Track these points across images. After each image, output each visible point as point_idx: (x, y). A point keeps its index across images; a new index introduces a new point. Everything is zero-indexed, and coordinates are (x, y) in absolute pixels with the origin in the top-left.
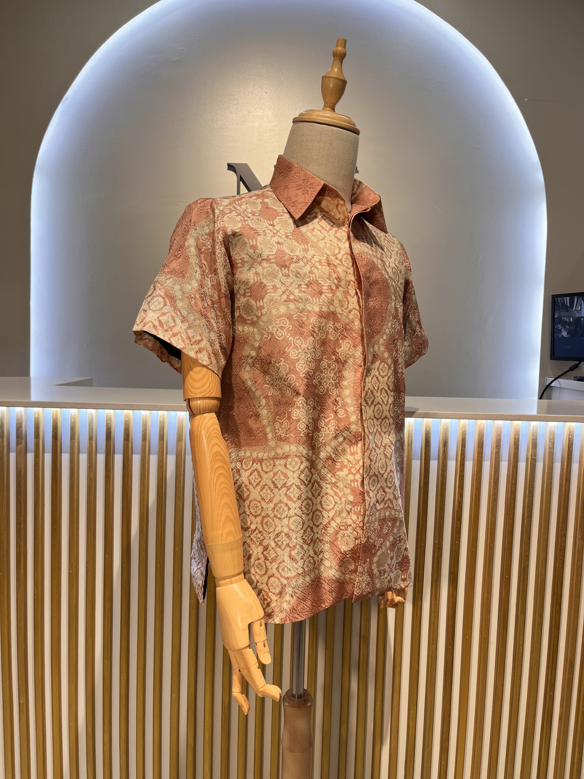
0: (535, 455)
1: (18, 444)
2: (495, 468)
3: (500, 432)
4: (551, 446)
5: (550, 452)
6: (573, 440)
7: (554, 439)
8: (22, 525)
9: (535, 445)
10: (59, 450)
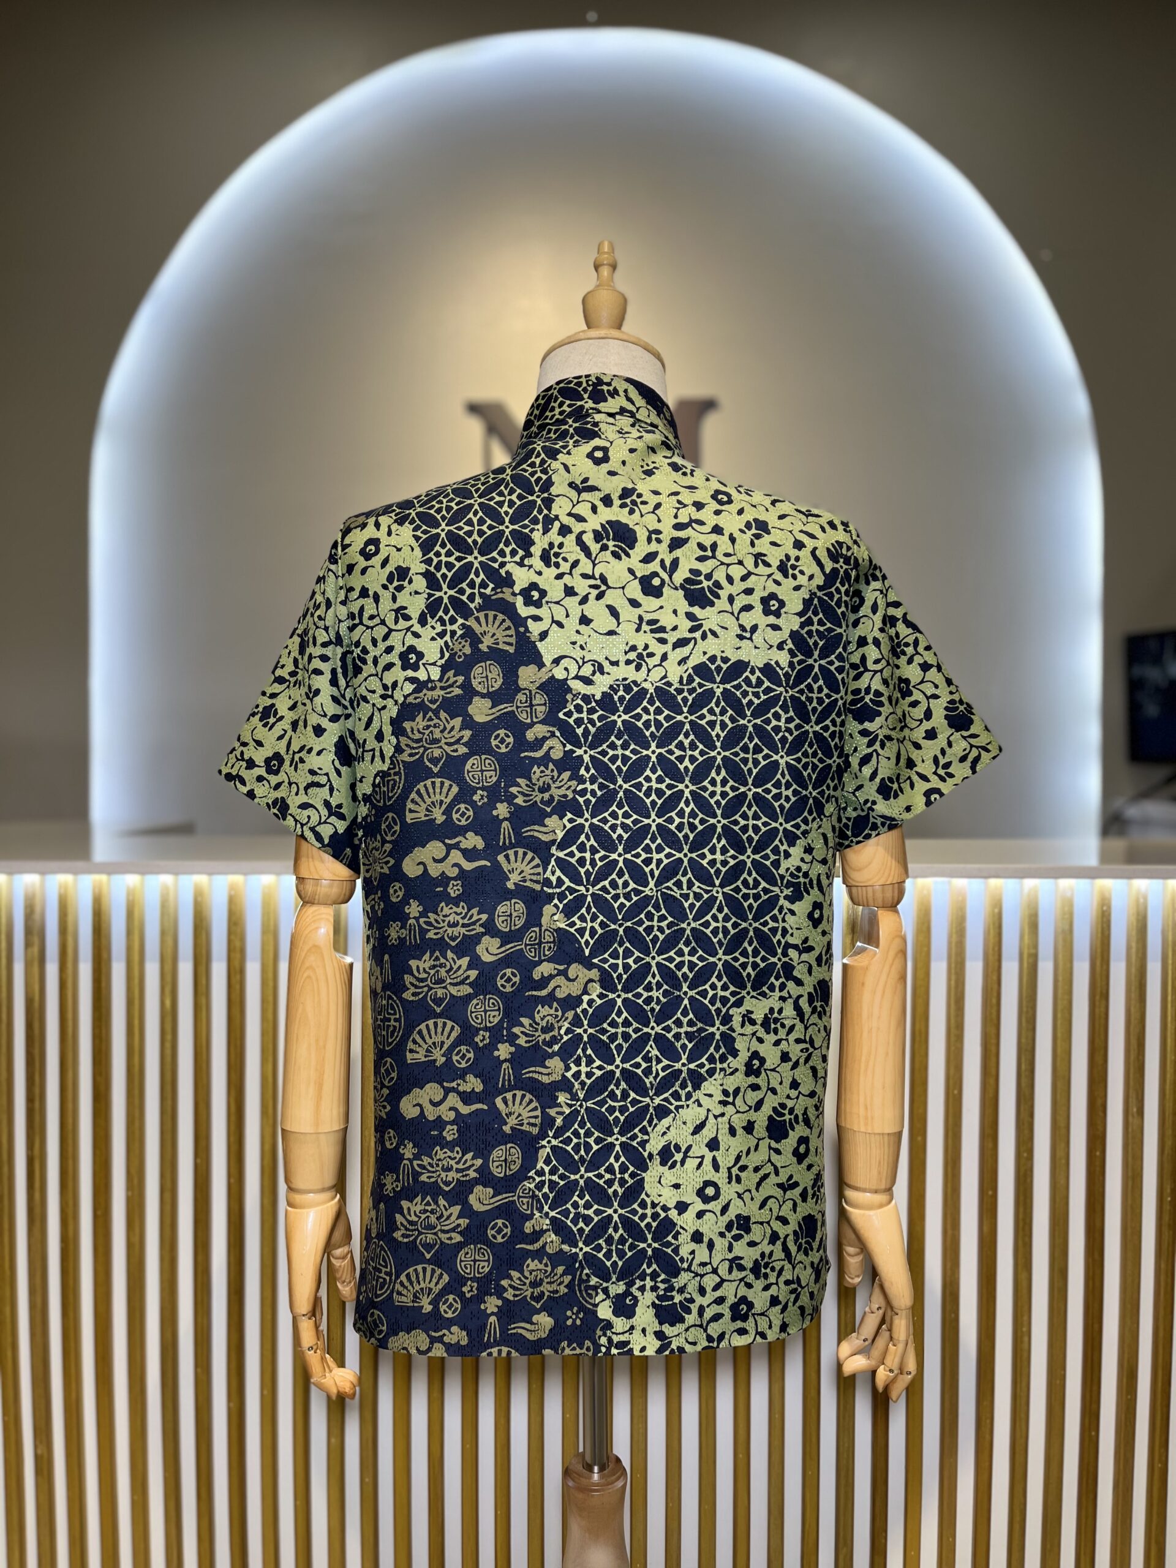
0: (1035, 946)
1: (28, 944)
2: (957, 974)
3: (964, 901)
4: (1067, 927)
5: (1064, 940)
6: (1109, 915)
7: (1071, 914)
8: (37, 1104)
9: (1032, 924)
10: (105, 955)
